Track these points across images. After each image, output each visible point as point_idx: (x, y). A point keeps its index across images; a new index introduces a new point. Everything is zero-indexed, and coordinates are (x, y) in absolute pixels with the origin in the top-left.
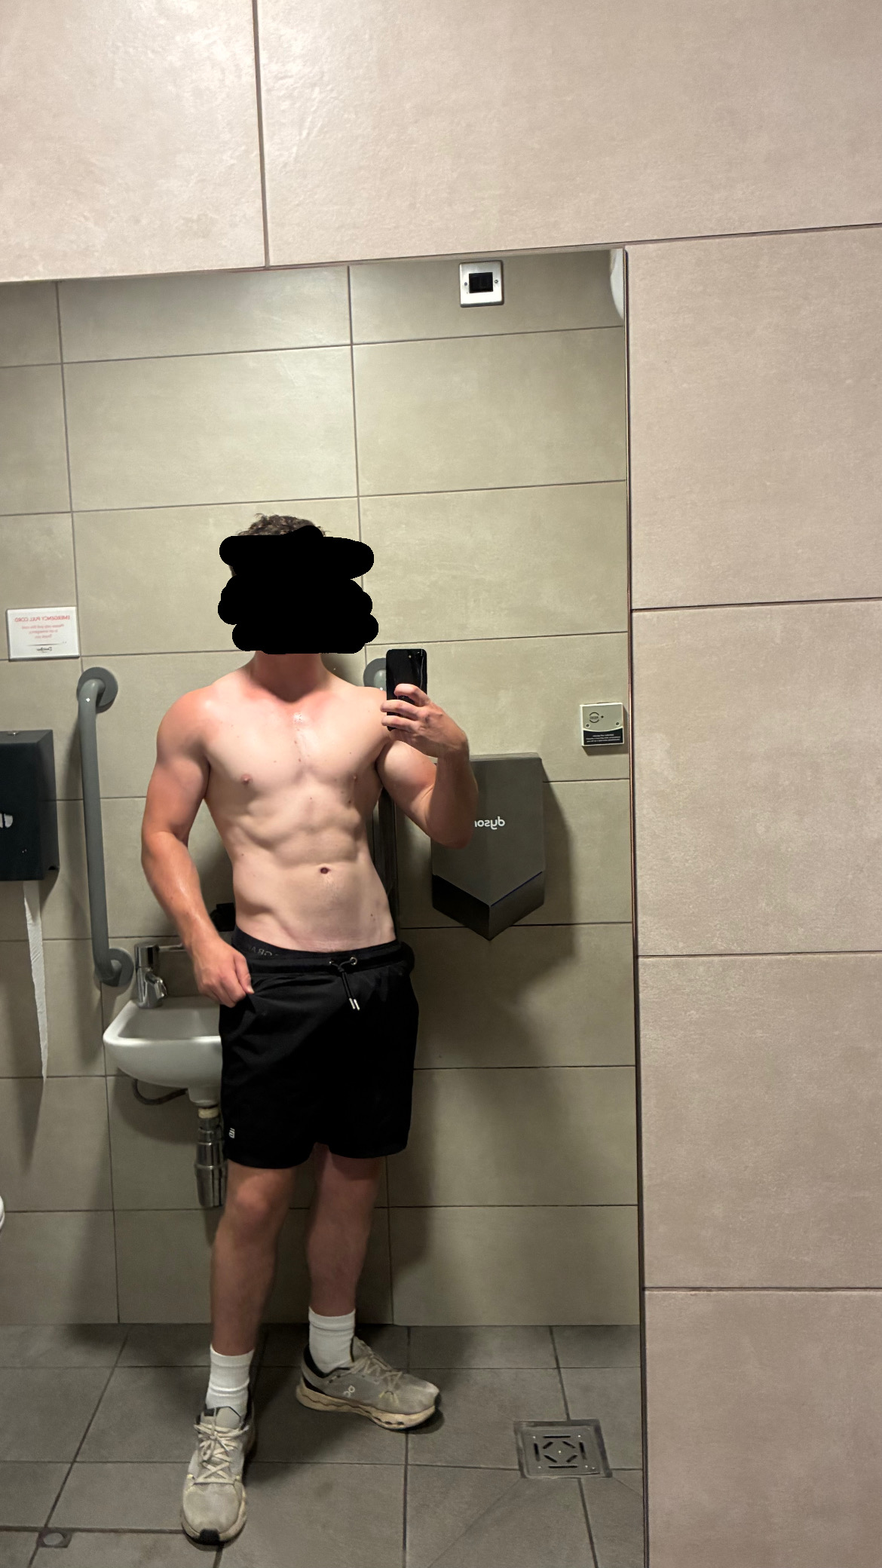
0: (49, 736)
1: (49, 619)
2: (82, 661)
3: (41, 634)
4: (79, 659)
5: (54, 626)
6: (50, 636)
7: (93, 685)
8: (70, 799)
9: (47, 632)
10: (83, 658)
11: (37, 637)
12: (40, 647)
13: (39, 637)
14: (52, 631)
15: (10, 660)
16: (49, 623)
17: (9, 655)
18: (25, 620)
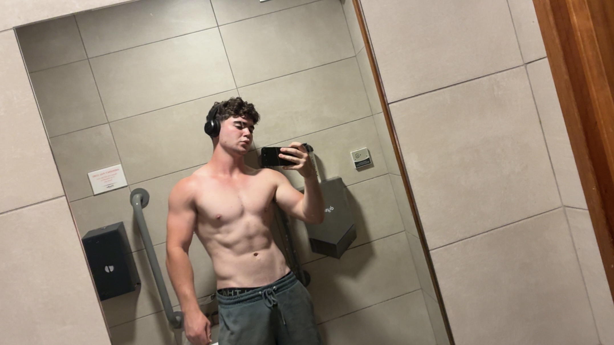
0: (121, 225)
1: (109, 172)
2: (129, 187)
3: (107, 180)
4: (128, 187)
5: (113, 175)
6: (111, 180)
7: (138, 197)
8: (139, 251)
9: (109, 178)
10: (130, 186)
11: (105, 182)
12: (108, 186)
13: (106, 182)
14: (112, 178)
15: (95, 195)
16: (109, 174)
17: (93, 193)
18: (98, 175)
